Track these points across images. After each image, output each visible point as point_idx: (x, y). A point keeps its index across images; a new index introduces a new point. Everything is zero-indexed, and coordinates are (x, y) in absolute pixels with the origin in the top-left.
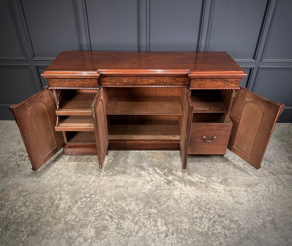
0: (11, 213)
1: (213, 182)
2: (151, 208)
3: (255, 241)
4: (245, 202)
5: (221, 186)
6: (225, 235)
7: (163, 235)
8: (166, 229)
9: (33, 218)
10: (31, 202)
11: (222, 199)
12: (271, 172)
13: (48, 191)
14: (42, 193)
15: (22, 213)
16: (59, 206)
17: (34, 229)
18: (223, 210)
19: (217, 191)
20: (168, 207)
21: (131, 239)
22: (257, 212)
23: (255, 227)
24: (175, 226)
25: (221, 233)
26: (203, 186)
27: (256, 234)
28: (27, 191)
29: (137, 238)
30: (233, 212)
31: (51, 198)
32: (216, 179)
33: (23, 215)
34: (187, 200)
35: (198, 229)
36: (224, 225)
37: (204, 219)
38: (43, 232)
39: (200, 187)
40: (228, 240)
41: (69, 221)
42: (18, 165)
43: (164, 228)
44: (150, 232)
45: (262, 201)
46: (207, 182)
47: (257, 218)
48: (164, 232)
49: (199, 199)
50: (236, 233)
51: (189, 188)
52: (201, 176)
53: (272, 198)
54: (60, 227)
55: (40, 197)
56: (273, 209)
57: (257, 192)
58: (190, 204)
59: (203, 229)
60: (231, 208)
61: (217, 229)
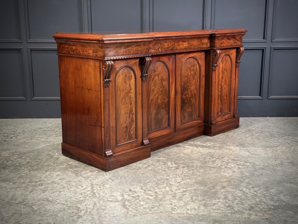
0: (7, 162)
1: (228, 145)
2: (160, 157)
3: (271, 170)
4: (262, 154)
5: (237, 147)
6: (239, 168)
7: (173, 168)
8: (176, 166)
9: (32, 163)
10: (27, 157)
11: (237, 153)
12: (294, 141)
13: (44, 152)
14: (38, 153)
15: (19, 162)
16: (59, 158)
17: (34, 168)
18: (237, 158)
19: (231, 150)
20: (178, 156)
21: (139, 170)
22: (274, 158)
23: (272, 165)
24: (185, 164)
25: (235, 167)
26: (218, 147)
27: (272, 168)
28: (21, 152)
29: (146, 170)
30: (249, 159)
31: (48, 155)
32: (231, 144)
33: (20, 163)
34: (199, 154)
35: (211, 166)
36: (238, 164)
37: (216, 162)
38: (46, 169)
39: (213, 148)
40: (241, 170)
41: (72, 164)
42: (5, 141)
43: (174, 165)
44: (160, 167)
45: (281, 154)
46: (221, 146)
47: (274, 161)
48: (174, 167)
49: (212, 153)
50: (250, 167)
51: (200, 149)
52: (214, 143)
53: (293, 152)
54: (63, 166)
55: (37, 155)
56: (292, 157)
57: (276, 150)
58: (202, 155)
59: (216, 165)
60: (246, 157)
61: (230, 166)
